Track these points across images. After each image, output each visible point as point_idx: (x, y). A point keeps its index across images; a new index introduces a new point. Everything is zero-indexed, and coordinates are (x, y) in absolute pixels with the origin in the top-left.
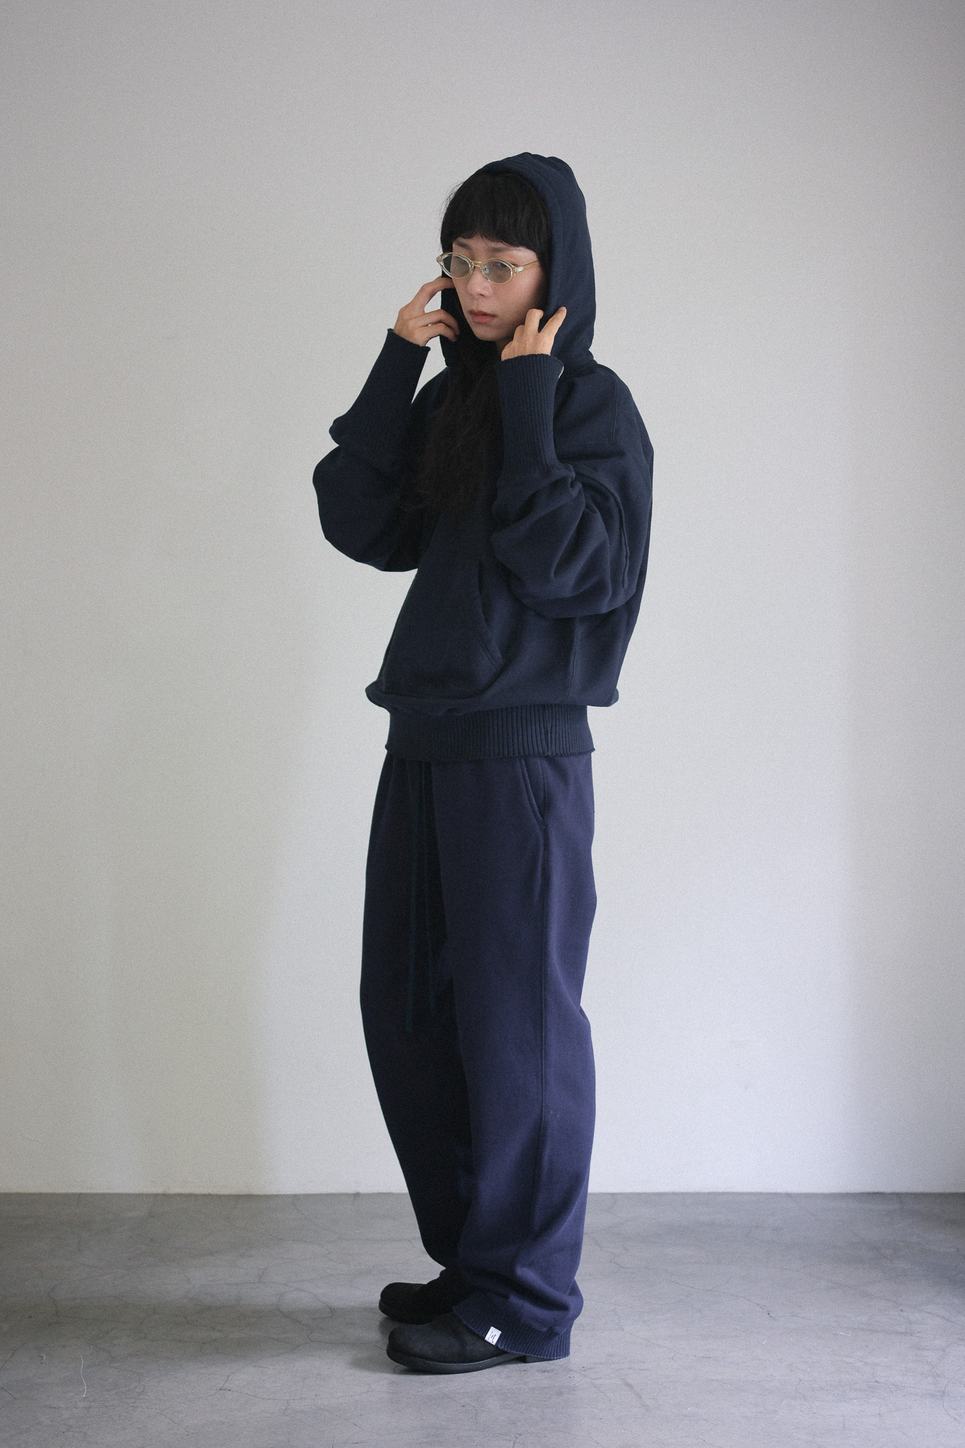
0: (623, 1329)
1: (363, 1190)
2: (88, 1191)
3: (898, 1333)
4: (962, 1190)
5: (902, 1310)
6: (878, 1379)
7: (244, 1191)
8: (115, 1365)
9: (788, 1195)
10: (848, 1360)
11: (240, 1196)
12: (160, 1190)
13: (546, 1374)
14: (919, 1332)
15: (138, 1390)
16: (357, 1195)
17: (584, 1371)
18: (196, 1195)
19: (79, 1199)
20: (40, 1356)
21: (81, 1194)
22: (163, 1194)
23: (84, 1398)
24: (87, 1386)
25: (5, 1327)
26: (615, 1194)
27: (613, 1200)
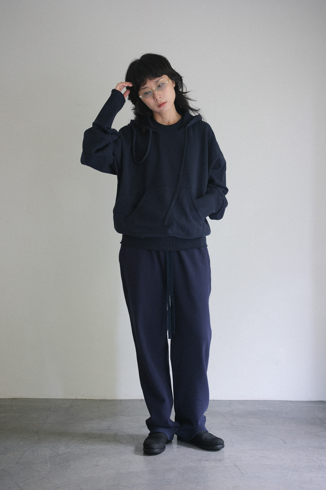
0: (234, 447)
2: (50, 398)
7: (103, 398)
8: (60, 457)
9: (291, 401)
10: (312, 458)
12: (74, 398)
13: (208, 461)
15: (67, 465)
18: (87, 399)
20: (33, 453)
21: (47, 399)
22: (76, 399)
23: (49, 468)
24: (50, 464)
25: (22, 443)
26: (231, 400)
27: (230, 402)
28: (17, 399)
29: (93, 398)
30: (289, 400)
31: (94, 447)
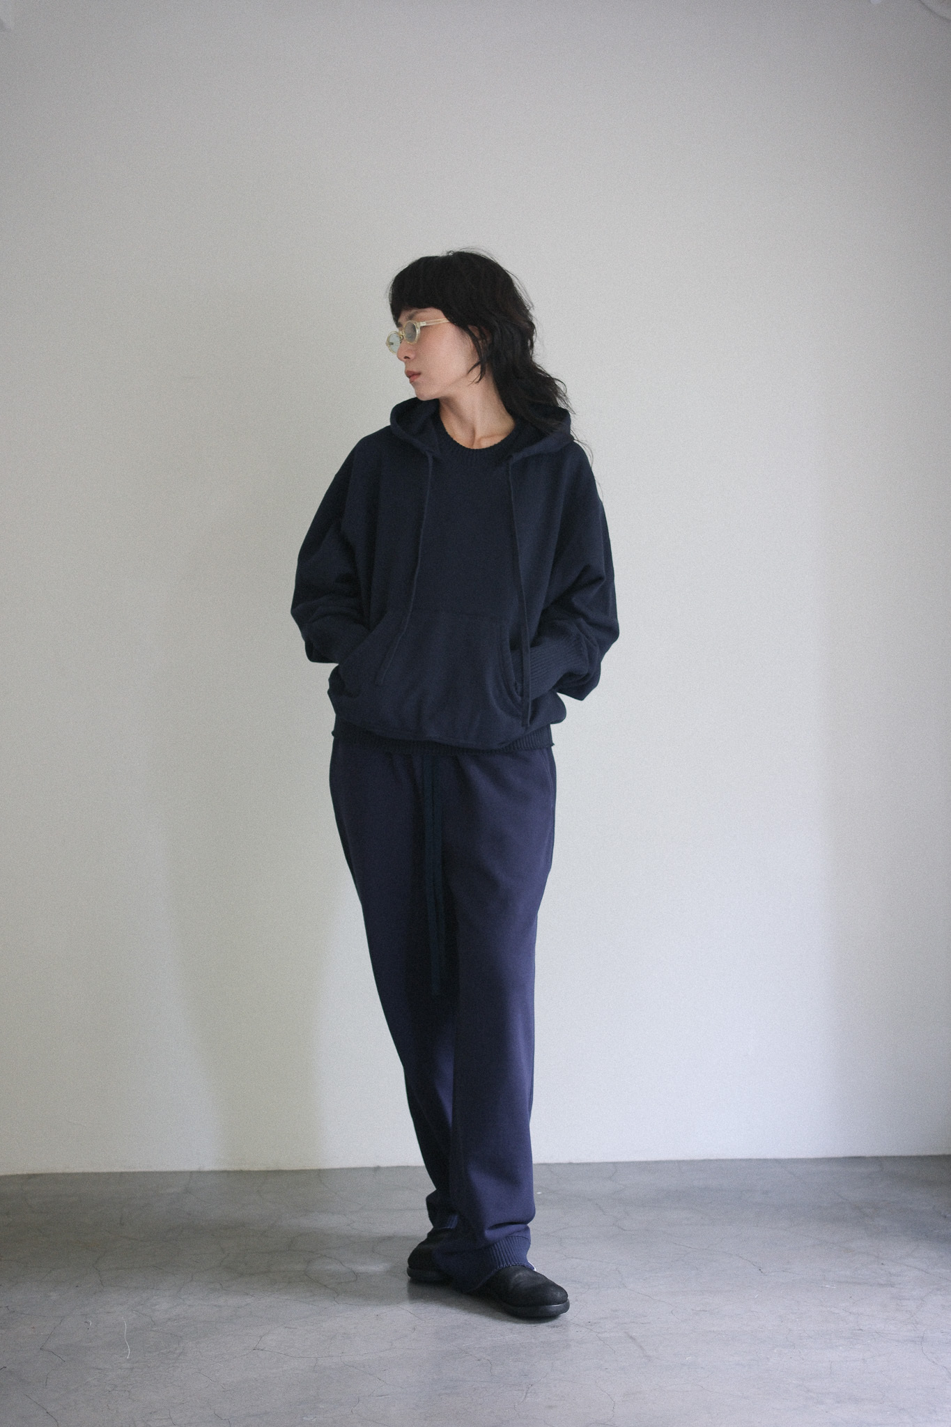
0: (626, 1287)
1: (384, 1164)
2: (128, 1170)
3: (881, 1285)
4: (947, 1153)
5: (882, 1264)
6: (861, 1327)
7: (272, 1167)
8: (157, 1328)
9: (777, 1161)
10: (834, 1310)
11: (268, 1171)
12: (194, 1168)
13: (555, 1329)
14: (900, 1284)
15: (178, 1352)
16: (377, 1169)
17: (591, 1325)
18: (228, 1172)
19: (121, 1176)
20: (86, 1322)
22: (200, 1173)
23: (128, 1360)
24: (131, 1349)
25: (54, 1296)
26: (617, 1163)
27: (615, 1169)
28: (41, 1175)
29: (246, 1168)
30: (769, 1156)
31: (249, 1300)
